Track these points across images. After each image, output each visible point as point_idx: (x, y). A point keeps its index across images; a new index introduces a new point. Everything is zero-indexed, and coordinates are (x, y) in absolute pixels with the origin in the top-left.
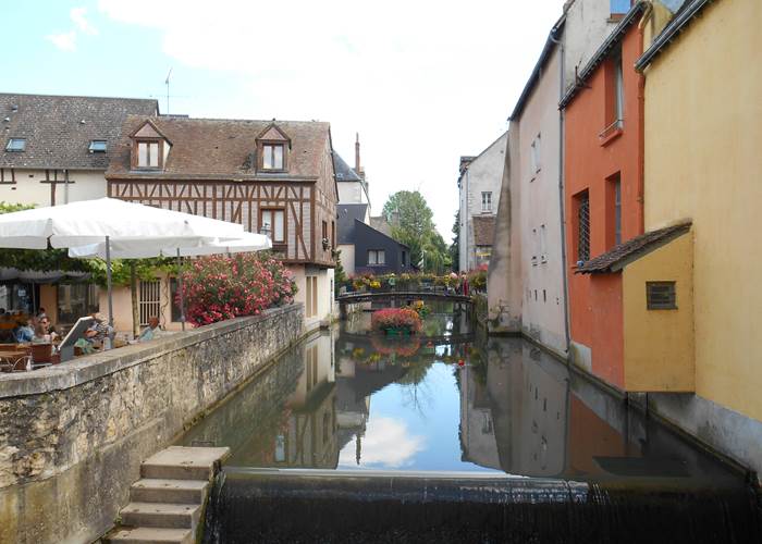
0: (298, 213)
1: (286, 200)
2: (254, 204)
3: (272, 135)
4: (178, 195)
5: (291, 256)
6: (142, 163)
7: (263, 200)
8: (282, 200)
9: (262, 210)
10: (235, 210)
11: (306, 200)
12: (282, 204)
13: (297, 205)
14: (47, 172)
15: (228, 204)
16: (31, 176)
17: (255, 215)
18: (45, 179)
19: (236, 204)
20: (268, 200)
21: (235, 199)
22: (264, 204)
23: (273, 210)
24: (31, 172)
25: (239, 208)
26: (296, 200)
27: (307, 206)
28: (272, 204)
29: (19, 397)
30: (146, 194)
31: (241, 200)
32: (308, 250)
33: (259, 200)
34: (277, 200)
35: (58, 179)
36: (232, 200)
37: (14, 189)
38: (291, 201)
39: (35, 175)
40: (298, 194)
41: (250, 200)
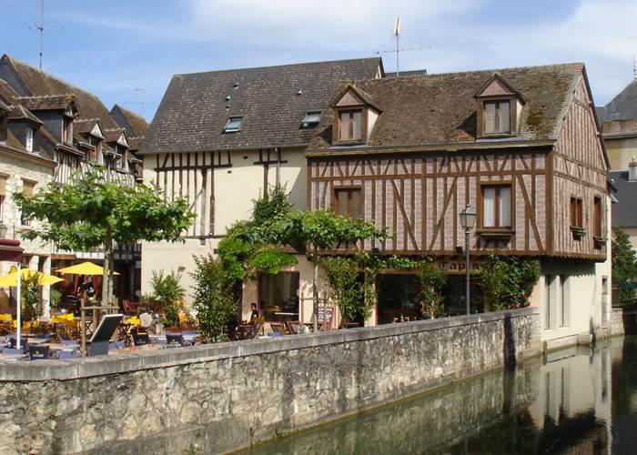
0: (529, 190)
1: (513, 172)
2: (473, 180)
3: (495, 89)
4: (382, 173)
5: (520, 247)
6: (345, 137)
7: (484, 173)
8: (507, 173)
9: (483, 188)
10: (449, 187)
11: (540, 172)
12: (508, 178)
13: (527, 179)
14: (260, 152)
15: (440, 181)
16: (246, 158)
17: (473, 194)
18: (258, 160)
19: (450, 181)
20: (489, 174)
21: (449, 174)
22: (484, 179)
23: (498, 188)
24: (245, 154)
25: (454, 186)
26: (526, 172)
27: (540, 179)
28: (496, 179)
29: (24, 382)
30: (347, 173)
31: (456, 176)
32: (543, 238)
33: (478, 174)
34: (502, 173)
35: (271, 159)
36: (445, 177)
37: (230, 172)
38: (520, 174)
39: (249, 156)
40: (529, 165)
41: (467, 175)
